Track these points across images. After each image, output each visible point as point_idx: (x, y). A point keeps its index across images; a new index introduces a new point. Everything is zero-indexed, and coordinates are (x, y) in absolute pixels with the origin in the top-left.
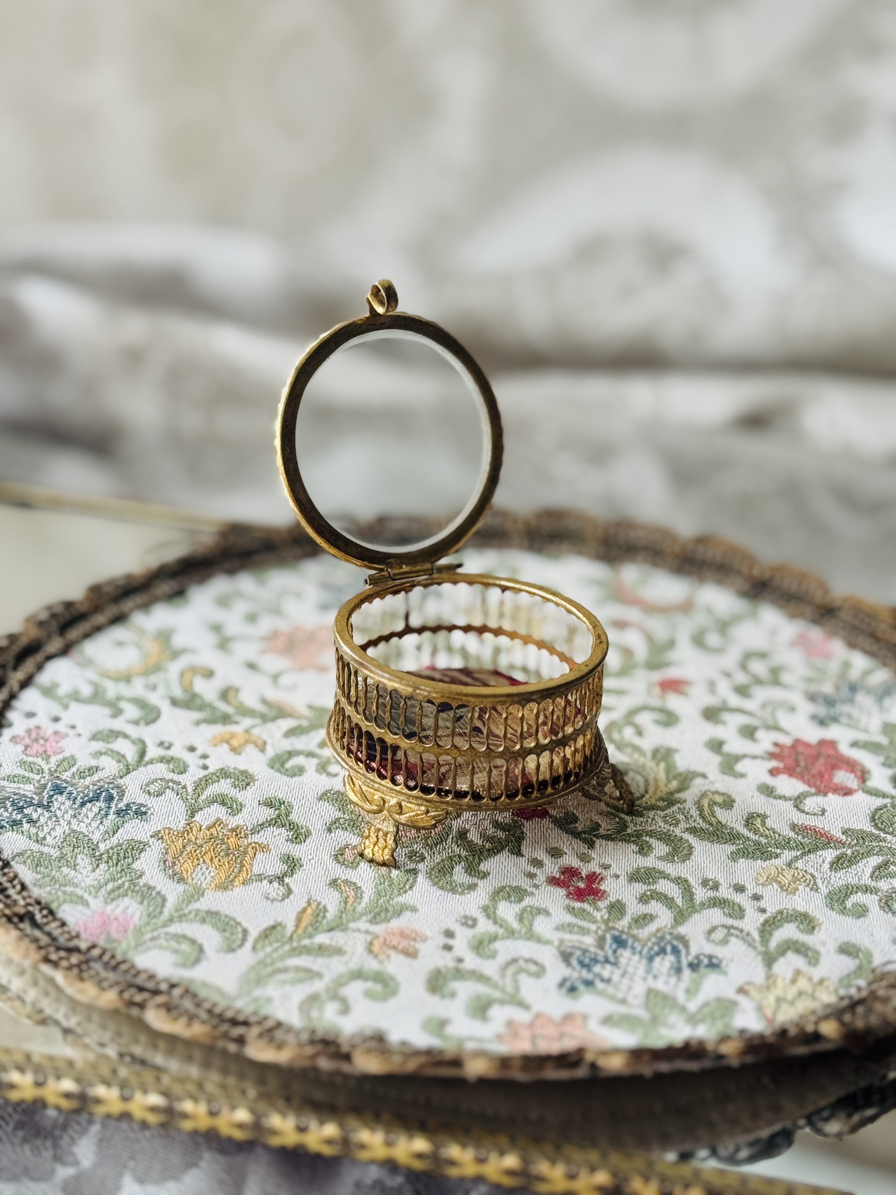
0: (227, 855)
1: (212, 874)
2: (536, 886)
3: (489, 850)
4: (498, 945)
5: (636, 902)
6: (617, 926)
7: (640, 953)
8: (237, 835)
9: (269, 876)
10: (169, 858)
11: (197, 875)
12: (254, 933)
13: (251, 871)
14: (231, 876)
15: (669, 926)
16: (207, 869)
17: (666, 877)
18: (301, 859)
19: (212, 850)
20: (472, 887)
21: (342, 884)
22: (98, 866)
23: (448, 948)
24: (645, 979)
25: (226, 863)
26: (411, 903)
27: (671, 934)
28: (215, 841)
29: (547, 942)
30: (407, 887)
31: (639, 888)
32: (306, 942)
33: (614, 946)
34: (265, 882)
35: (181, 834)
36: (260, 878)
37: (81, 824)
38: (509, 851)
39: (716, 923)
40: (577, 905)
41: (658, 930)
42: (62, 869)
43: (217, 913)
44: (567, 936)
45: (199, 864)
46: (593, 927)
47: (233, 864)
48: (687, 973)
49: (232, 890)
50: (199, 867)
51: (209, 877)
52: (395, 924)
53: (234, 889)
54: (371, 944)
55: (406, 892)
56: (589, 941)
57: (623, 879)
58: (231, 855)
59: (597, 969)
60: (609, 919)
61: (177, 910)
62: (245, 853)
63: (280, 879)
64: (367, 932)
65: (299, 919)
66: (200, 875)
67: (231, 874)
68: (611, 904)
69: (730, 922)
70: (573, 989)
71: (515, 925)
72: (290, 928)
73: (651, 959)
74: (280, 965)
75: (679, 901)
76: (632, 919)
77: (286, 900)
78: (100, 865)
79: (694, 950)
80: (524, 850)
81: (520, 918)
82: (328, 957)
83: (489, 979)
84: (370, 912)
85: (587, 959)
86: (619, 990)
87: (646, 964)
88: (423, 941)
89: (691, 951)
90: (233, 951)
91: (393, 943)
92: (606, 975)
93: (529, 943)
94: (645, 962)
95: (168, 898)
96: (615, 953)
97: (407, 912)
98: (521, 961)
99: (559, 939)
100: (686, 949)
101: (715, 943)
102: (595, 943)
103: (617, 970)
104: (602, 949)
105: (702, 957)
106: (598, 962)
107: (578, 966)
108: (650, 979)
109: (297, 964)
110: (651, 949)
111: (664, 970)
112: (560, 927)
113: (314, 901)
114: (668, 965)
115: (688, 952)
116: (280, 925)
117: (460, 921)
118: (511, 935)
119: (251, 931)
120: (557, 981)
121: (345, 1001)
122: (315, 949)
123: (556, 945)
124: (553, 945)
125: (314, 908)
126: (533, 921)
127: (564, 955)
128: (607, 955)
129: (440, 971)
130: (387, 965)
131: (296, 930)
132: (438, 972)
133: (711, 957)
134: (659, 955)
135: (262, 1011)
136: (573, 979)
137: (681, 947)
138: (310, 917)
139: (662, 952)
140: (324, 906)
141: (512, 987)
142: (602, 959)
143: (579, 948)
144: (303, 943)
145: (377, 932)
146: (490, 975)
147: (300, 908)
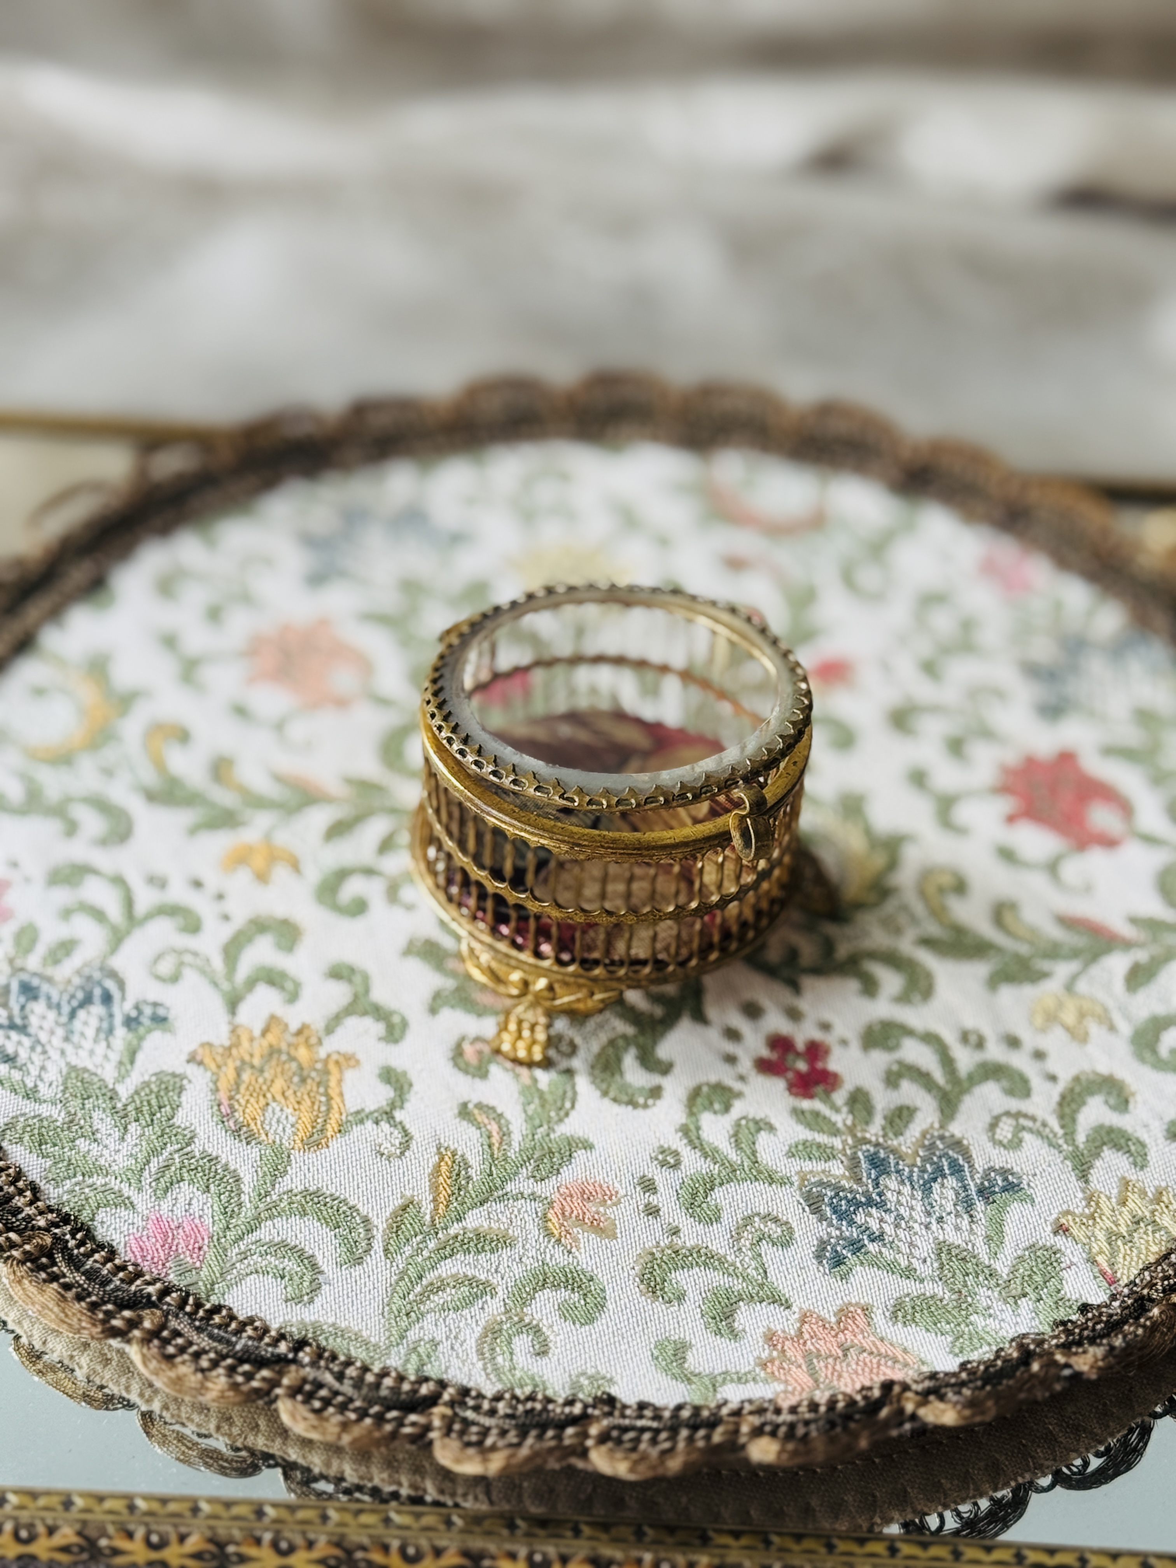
0: (303, 1080)
2: (742, 1078)
3: (662, 1019)
4: (718, 1194)
5: (884, 1087)
8: (306, 1041)
11: (270, 1124)
17: (911, 1033)
18: (407, 1073)
19: (279, 1075)
21: (476, 1112)
22: (125, 1128)
23: (653, 1211)
24: (927, 1227)
25: (306, 1097)
26: (581, 1134)
28: (279, 1057)
30: (568, 1105)
31: (880, 1059)
32: (455, 1229)
33: (873, 1173)
35: (228, 1050)
36: (360, 1117)
37: (80, 1052)
38: (689, 1017)
40: (806, 1104)
42: (77, 1142)
44: (808, 1166)
45: (267, 1104)
47: (315, 1097)
48: (980, 1205)
50: (270, 1109)
52: (567, 1175)
53: (330, 1144)
54: (545, 1218)
55: (567, 1114)
56: (837, 1169)
57: (855, 1049)
58: (309, 1080)
59: (860, 1218)
61: (261, 1197)
62: (327, 1072)
63: (389, 1115)
65: (435, 1188)
66: (274, 1122)
67: (318, 1117)
68: (850, 1096)
69: (1014, 1104)
70: (838, 1261)
72: (427, 1208)
73: (927, 1190)
74: (430, 1277)
75: (939, 1076)
76: (885, 1118)
77: (407, 1154)
78: (129, 1127)
80: (712, 1012)
81: (736, 1137)
82: (492, 1251)
83: (722, 1261)
84: (529, 1159)
85: (843, 1202)
86: (899, 1252)
87: (923, 1198)
88: (615, 1204)
89: (976, 1166)
90: (359, 1261)
91: (575, 1212)
92: (874, 1225)
93: (759, 1186)
94: (919, 1194)
95: (242, 1175)
96: (877, 1185)
97: (579, 1152)
98: (756, 1219)
99: (797, 1173)
100: (968, 1162)
101: (1005, 1147)
102: (847, 1174)
103: (886, 1217)
104: (859, 1181)
105: (993, 1174)
106: (859, 1205)
107: (834, 1217)
108: (934, 1226)
109: (454, 1271)
110: (923, 1170)
111: (949, 1207)
112: (793, 1150)
113: (446, 1149)
114: (951, 1194)
115: (971, 1166)
116: (412, 1203)
117: (657, 1159)
118: (732, 1174)
119: (375, 1221)
120: (813, 1249)
121: (537, 1331)
122: (471, 1239)
123: (796, 1184)
124: (792, 1184)
125: (450, 1163)
126: (754, 1143)
127: (811, 1202)
128: (868, 1191)
129: (653, 1254)
130: (577, 1254)
131: (436, 1209)
132: (650, 1257)
133: (1004, 1172)
134: (935, 1180)
135: (430, 1370)
136: (832, 1240)
137: (961, 1162)
138: (449, 1181)
139: (939, 1173)
140: (462, 1156)
141: (756, 1269)
142: (863, 1200)
143: (828, 1185)
144: (452, 1231)
145: (548, 1194)
146: (722, 1252)
147: (430, 1165)
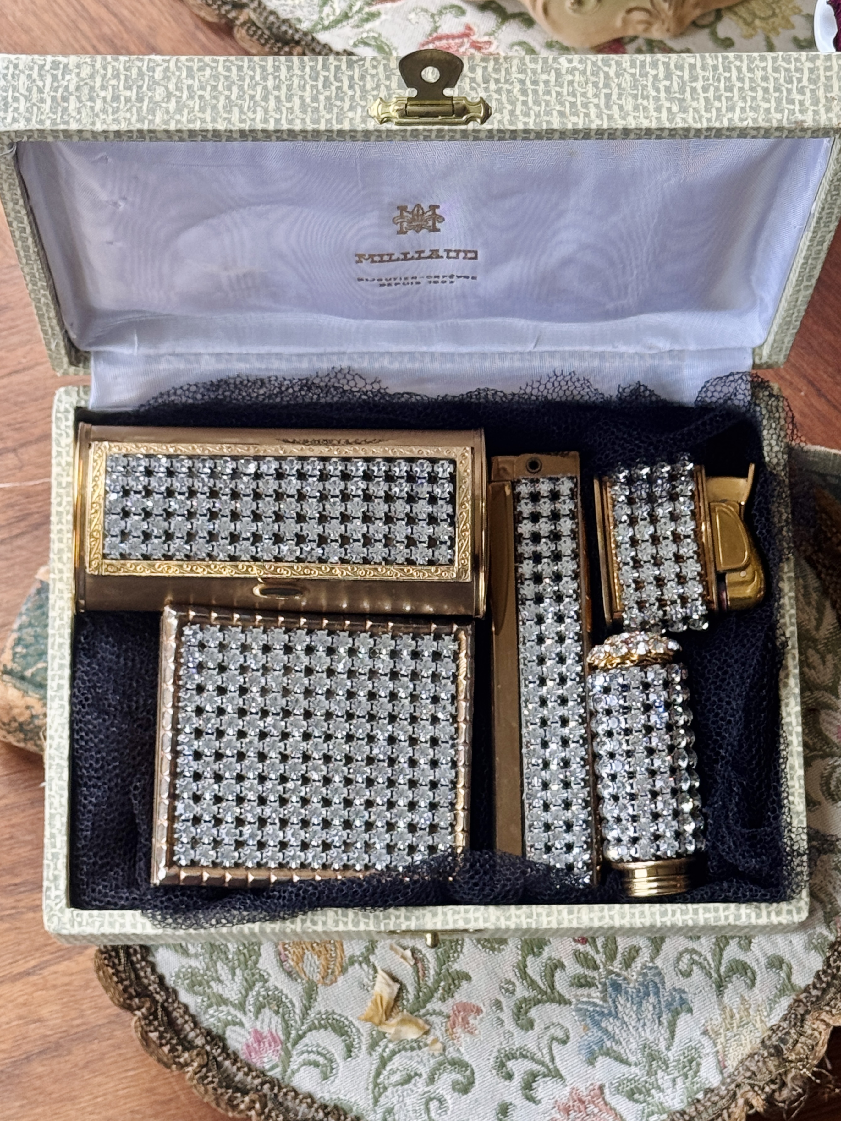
1: (317, 963)
4: (533, 1012)
7: (632, 998)
10: (281, 947)
12: (364, 1032)
13: (344, 957)
14: (331, 964)
15: (649, 959)
16: (312, 957)
20: (504, 941)
23: (500, 1023)
29: (567, 1002)
30: (458, 949)
34: (356, 965)
36: (352, 961)
39: (681, 950)
41: (642, 967)
43: (333, 1014)
46: (597, 976)
48: (665, 1014)
51: (316, 967)
52: (458, 998)
55: (458, 955)
59: (604, 1024)
60: (606, 961)
63: (366, 958)
64: (441, 1013)
71: (542, 984)
73: (640, 1004)
85: (597, 1014)
86: (621, 1046)
87: (636, 1011)
92: (611, 1029)
93: (555, 1006)
94: (635, 1008)
95: (294, 1002)
96: (614, 1002)
97: (464, 982)
100: (663, 985)
101: (683, 975)
102: (600, 995)
103: (618, 1023)
104: (605, 1000)
105: (674, 993)
106: (604, 1015)
107: (591, 1024)
108: (640, 1029)
110: (639, 991)
111: (650, 1015)
112: (573, 981)
114: (651, 1007)
115: (664, 988)
117: (503, 988)
126: (553, 977)
128: (609, 1006)
133: (680, 992)
134: (644, 997)
137: (659, 984)
139: (647, 993)
141: (549, 1058)
142: (607, 1012)
143: (590, 1003)
145: (447, 1011)
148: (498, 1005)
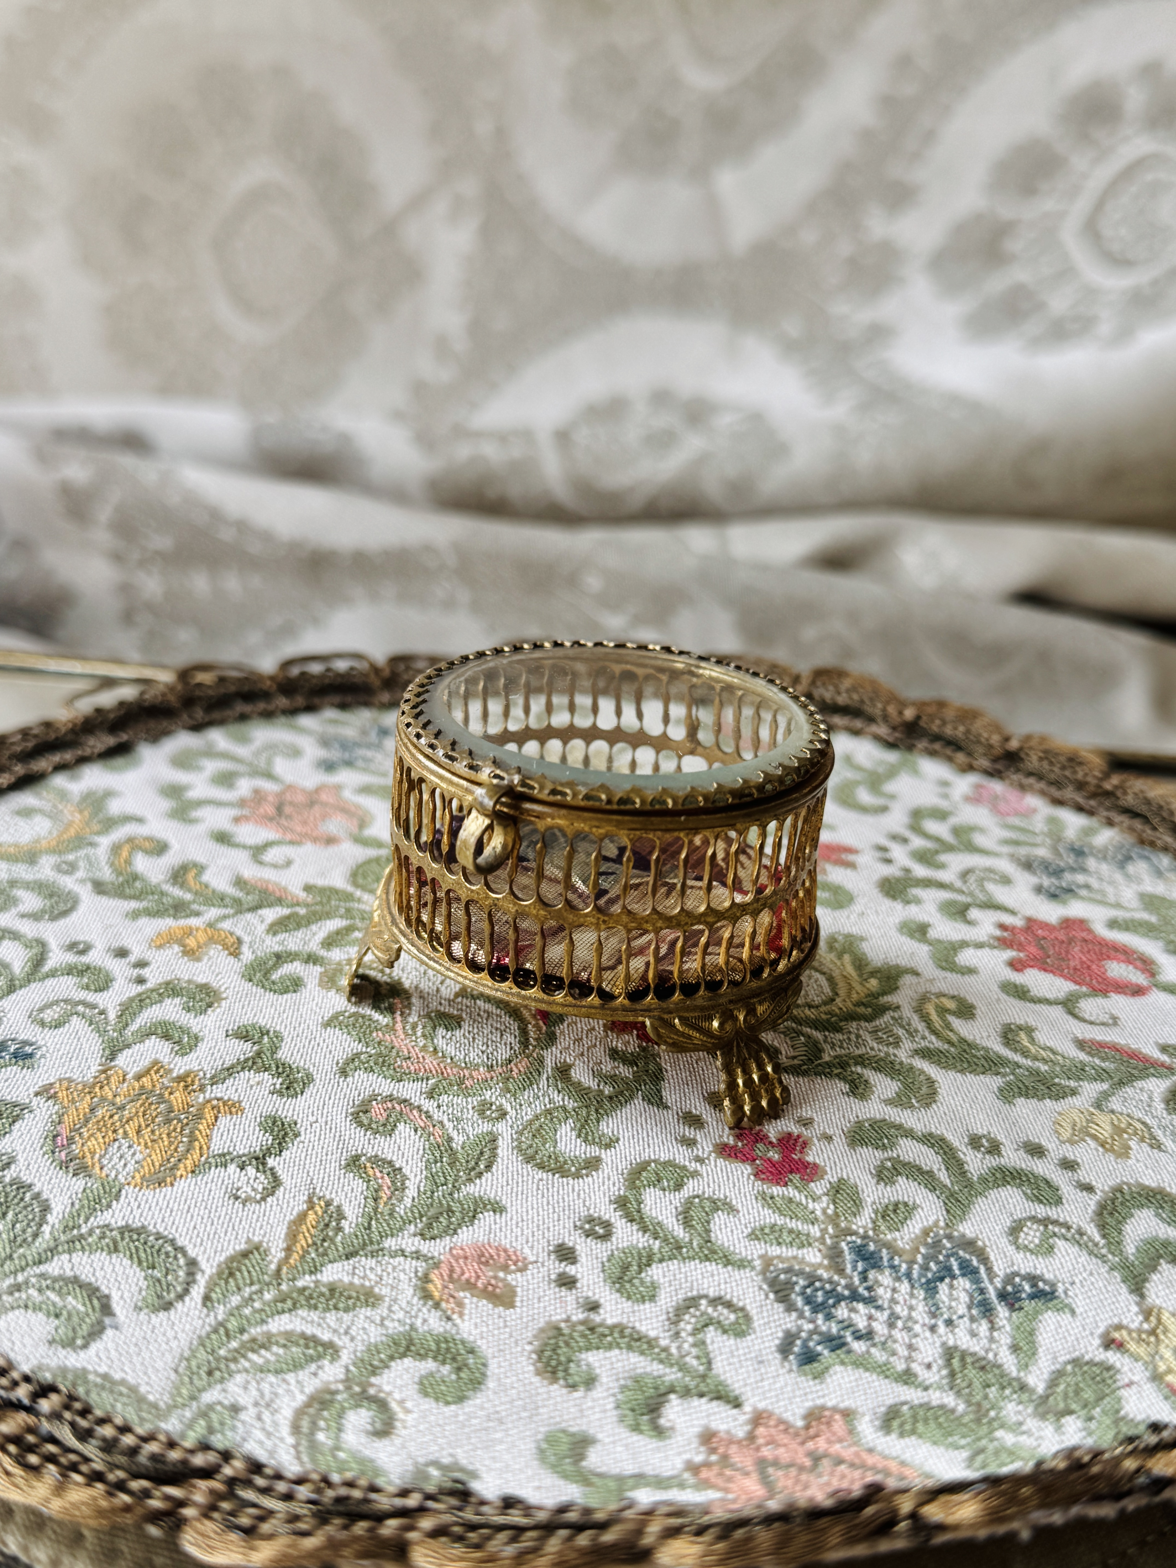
0: (168, 1121)
1: (139, 1157)
2: (699, 1160)
3: (611, 1098)
4: (656, 1272)
5: (874, 1181)
6: (854, 1227)
7: (909, 1275)
8: (186, 1087)
9: (240, 1157)
10: (64, 1130)
11: (111, 1159)
12: (208, 1268)
13: (208, 1148)
14: (172, 1160)
15: (942, 1224)
16: (130, 1147)
17: (909, 1134)
18: (296, 1124)
19: (141, 1114)
20: (592, 1164)
21: (368, 1165)
23: (567, 1282)
24: (933, 1329)
25: (164, 1136)
26: (492, 1196)
27: (949, 1237)
28: (147, 1098)
29: (742, 1264)
30: (482, 1167)
31: (870, 1156)
32: (305, 1281)
33: (860, 1266)
34: (232, 1168)
35: (89, 1089)
36: (223, 1160)
38: (643, 1099)
39: (1018, 1215)
40: (776, 1190)
41: (926, 1232)
43: (141, 1231)
44: (775, 1251)
45: (115, 1140)
46: (815, 1231)
47: (176, 1137)
48: (1002, 1311)
49: (172, 1185)
50: (117, 1144)
51: (133, 1162)
52: (465, 1236)
53: (176, 1184)
54: (426, 1279)
55: (480, 1175)
56: (813, 1256)
57: (840, 1142)
58: (175, 1122)
59: (842, 1312)
60: (836, 1214)
61: (66, 1229)
62: (199, 1116)
63: (260, 1160)
64: (417, 1255)
65: (292, 1236)
66: (115, 1159)
67: (172, 1156)
68: (832, 1187)
69: (1041, 1211)
70: (809, 1358)
71: (680, 1232)
72: (276, 1254)
73: (931, 1289)
74: (255, 1331)
75: (943, 1176)
76: (876, 1212)
77: (269, 1199)
79: (1000, 1268)
80: (669, 1095)
81: (685, 1217)
82: (347, 1310)
83: (651, 1343)
84: (421, 1216)
85: (820, 1293)
86: (894, 1353)
87: (925, 1299)
88: (521, 1270)
89: (996, 1269)
90: (168, 1306)
91: (467, 1275)
92: (861, 1324)
93: (711, 1267)
94: (921, 1294)
95: (53, 1206)
96: (865, 1279)
97: (486, 1214)
98: (704, 1302)
99: (761, 1257)
100: (985, 1264)
101: (1031, 1252)
102: (826, 1262)
103: (877, 1314)
104: (841, 1271)
105: (1017, 1279)
106: (840, 1298)
107: (807, 1308)
108: (942, 1329)
109: (289, 1327)
110: (925, 1268)
111: (962, 1309)
112: (758, 1233)
113: (319, 1199)
114: (964, 1298)
115: (989, 1270)
116: (257, 1249)
117: (581, 1228)
118: (675, 1251)
119: (203, 1265)
120: (777, 1342)
121: (382, 1405)
122: (323, 1295)
123: (758, 1268)
124: (753, 1268)
125: (320, 1213)
126: (708, 1222)
127: (777, 1288)
128: (853, 1284)
129: (559, 1329)
130: (458, 1321)
131: (287, 1258)
132: (555, 1332)
133: (1033, 1279)
134: (942, 1279)
135: (218, 1441)
136: (803, 1335)
137: (975, 1262)
138: (312, 1231)
139: (946, 1273)
140: (338, 1207)
141: (698, 1358)
142: (846, 1293)
143: (800, 1273)
144: (300, 1284)
145: (436, 1254)
146: (652, 1334)
147: (295, 1213)
148: (566, 1254)
